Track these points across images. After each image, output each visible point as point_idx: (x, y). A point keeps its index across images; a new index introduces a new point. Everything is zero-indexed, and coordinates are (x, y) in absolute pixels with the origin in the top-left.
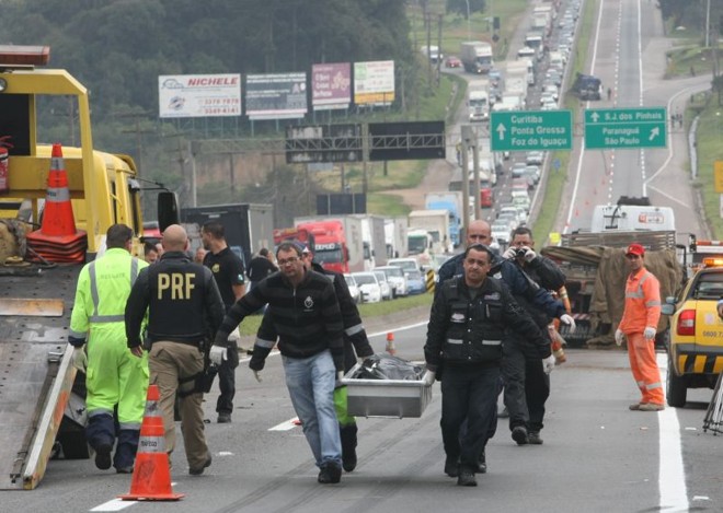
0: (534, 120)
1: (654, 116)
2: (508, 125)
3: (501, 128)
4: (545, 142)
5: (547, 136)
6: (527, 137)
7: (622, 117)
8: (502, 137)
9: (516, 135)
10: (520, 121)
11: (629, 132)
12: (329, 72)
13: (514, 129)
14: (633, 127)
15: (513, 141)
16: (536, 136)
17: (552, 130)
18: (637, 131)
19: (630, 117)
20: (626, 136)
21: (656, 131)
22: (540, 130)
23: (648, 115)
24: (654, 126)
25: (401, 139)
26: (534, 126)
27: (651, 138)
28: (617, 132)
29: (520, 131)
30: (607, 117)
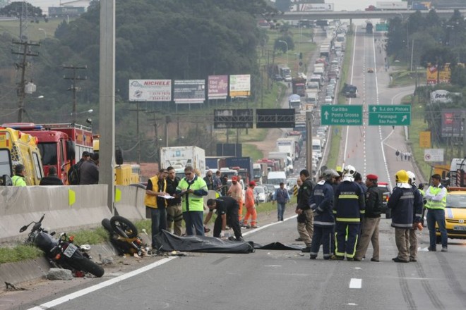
0: (343, 109)
1: (405, 109)
2: (330, 112)
3: (326, 113)
4: (349, 121)
5: (352, 118)
6: (339, 118)
7: (388, 109)
8: (326, 118)
9: (334, 117)
10: (336, 110)
11: (391, 117)
12: (217, 80)
13: (333, 114)
14: (394, 115)
15: (332, 120)
16: (344, 118)
17: (353, 115)
18: (396, 117)
19: (392, 109)
20: (390, 119)
21: (405, 117)
22: (346, 115)
23: (401, 109)
24: (404, 115)
25: (273, 118)
26: (343, 113)
27: (403, 120)
28: (385, 117)
29: (336, 115)
30: (381, 109)
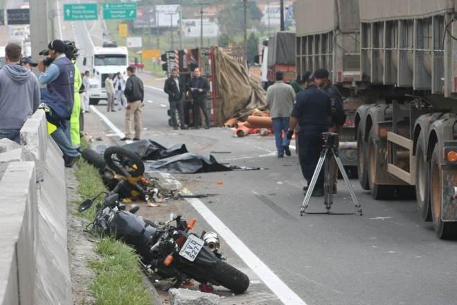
0: (82, 7)
1: (131, 6)
2: (71, 10)
3: (68, 11)
4: (87, 17)
5: (88, 14)
6: (79, 15)
7: (119, 6)
8: (68, 15)
9: (74, 14)
10: (76, 8)
11: (121, 12)
13: (73, 12)
14: (123, 10)
15: (73, 16)
16: (83, 14)
17: (88, 12)
18: (124, 12)
19: (122, 6)
20: (120, 14)
21: (132, 12)
22: (85, 12)
23: (129, 6)
24: (132, 10)
25: (21, 16)
26: (82, 10)
27: (131, 15)
28: (116, 12)
29: (76, 12)
30: (112, 6)
